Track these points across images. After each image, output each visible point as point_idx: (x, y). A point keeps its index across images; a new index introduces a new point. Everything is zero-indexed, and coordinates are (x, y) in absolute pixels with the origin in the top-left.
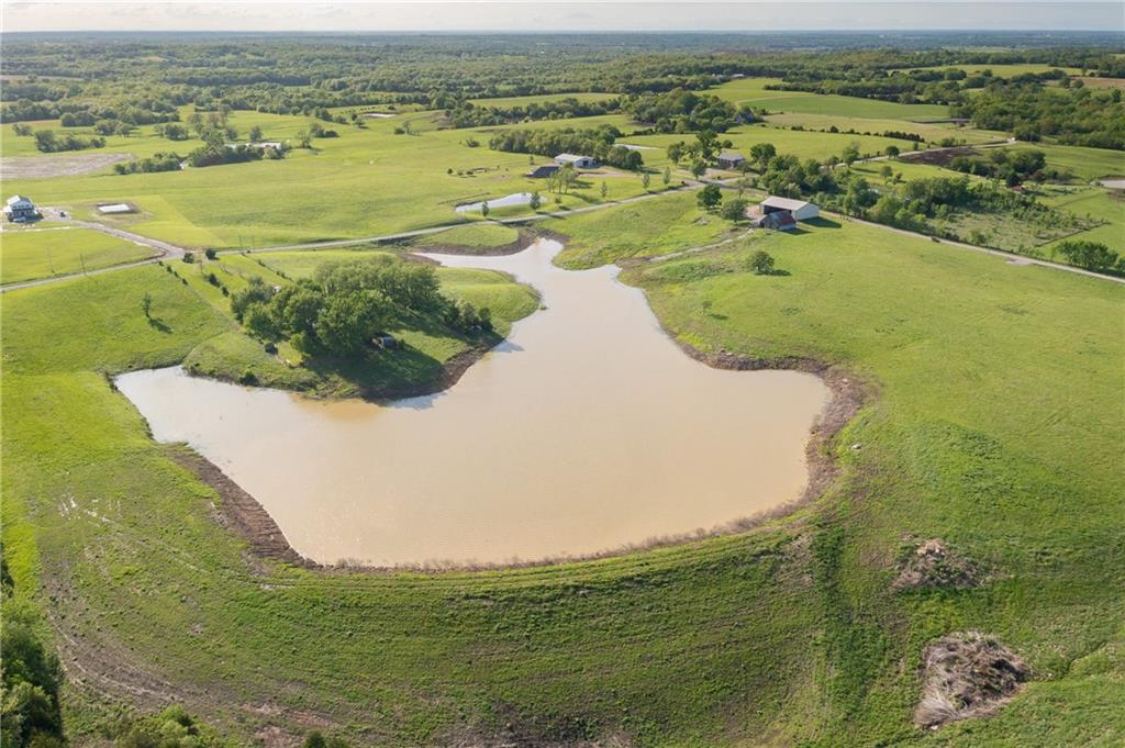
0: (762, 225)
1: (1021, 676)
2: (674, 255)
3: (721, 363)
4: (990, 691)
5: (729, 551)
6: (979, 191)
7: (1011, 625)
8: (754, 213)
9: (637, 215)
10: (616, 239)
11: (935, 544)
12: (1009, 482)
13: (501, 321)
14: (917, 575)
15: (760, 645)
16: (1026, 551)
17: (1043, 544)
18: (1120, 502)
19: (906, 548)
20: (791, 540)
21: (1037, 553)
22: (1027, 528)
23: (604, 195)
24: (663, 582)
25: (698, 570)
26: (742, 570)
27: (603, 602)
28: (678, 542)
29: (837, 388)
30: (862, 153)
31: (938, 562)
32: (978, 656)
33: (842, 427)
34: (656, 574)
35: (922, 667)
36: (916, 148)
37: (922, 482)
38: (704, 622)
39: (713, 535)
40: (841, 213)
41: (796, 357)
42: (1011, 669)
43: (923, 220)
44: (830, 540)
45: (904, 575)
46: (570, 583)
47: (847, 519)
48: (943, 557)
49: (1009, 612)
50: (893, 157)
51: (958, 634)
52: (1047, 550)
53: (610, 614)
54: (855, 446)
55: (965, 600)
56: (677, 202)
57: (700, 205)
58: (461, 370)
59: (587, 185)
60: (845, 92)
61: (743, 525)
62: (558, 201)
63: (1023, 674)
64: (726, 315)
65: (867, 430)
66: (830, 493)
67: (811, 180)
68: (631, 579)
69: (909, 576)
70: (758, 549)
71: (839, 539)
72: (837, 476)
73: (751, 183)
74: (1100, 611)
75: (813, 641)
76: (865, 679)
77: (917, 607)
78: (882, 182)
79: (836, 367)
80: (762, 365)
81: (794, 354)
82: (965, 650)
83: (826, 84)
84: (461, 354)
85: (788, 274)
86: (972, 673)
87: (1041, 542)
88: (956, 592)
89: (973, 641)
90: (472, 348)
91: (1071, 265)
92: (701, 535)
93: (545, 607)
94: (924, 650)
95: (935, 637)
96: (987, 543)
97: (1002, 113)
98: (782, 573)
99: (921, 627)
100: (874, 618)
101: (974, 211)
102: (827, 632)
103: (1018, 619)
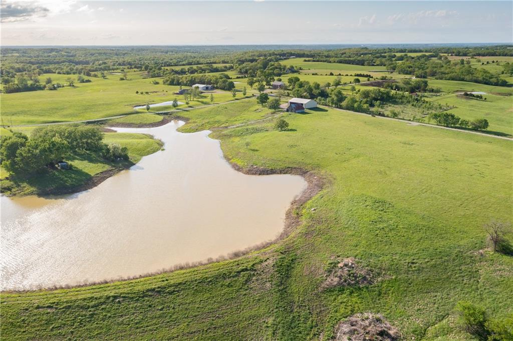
0: (288, 111)
2: (240, 125)
3: (250, 172)
5: (221, 270)
6: (396, 95)
7: (391, 307)
8: (284, 106)
9: (226, 108)
10: (213, 119)
11: (349, 261)
12: (396, 224)
13: (136, 156)
14: (337, 279)
15: (230, 329)
16: (402, 262)
17: (412, 258)
18: (457, 232)
19: (332, 263)
20: (262, 262)
21: (409, 263)
22: (404, 249)
23: (212, 101)
24: (174, 291)
25: (199, 282)
26: (228, 281)
27: (131, 306)
28: (193, 266)
29: (310, 182)
30: (342, 82)
31: (349, 271)
32: (369, 329)
33: (308, 200)
34: (171, 286)
35: (333, 338)
36: (369, 80)
37: (347, 226)
38: (195, 316)
39: (216, 261)
40: (329, 106)
41: (291, 168)
42: (389, 336)
43: (367, 107)
44: (287, 261)
45: (329, 280)
46: (112, 294)
47: (299, 249)
48: (353, 268)
49: (391, 299)
50: (357, 84)
51: (358, 315)
52: (414, 261)
53: (133, 314)
54: (313, 209)
55: (365, 293)
56: (248, 102)
57: (258, 103)
58: (104, 179)
59: (205, 97)
60: (340, 62)
61: (236, 255)
62: (187, 103)
63: (396, 339)
64: (258, 149)
65: (322, 200)
66: (293, 235)
67: (316, 92)
68: (153, 290)
69: (332, 280)
70: (240, 268)
71: (292, 260)
72: (299, 225)
73: (286, 94)
74: (445, 296)
75: (266, 325)
77: (335, 299)
78: (351, 94)
79: (312, 172)
80: (272, 172)
81: (291, 166)
82: (361, 325)
83: (331, 59)
84: (105, 171)
85: (296, 130)
86: (364, 340)
87: (412, 256)
88: (359, 288)
89: (367, 319)
90: (113, 168)
91: (438, 125)
92: (210, 261)
93: (90, 311)
94: (337, 326)
95: (344, 317)
96: (380, 258)
97: (410, 67)
98: (253, 282)
99: (337, 312)
100: (307, 307)
101: (393, 104)
102: (276, 318)
103: (396, 303)
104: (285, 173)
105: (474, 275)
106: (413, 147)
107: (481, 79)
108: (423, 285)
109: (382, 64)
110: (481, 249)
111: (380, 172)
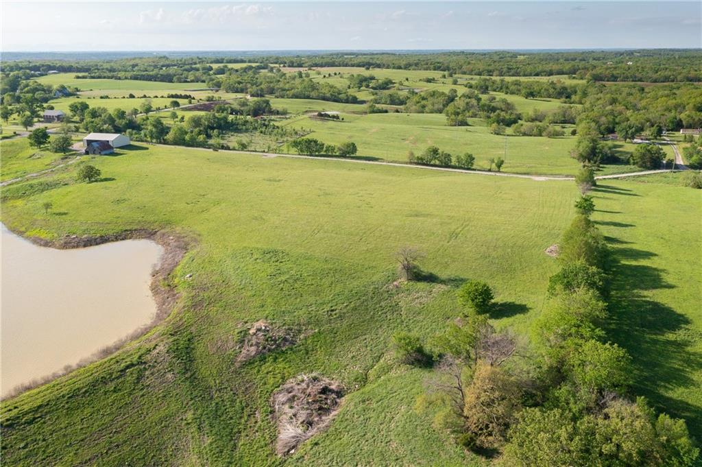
0: (87, 153)
1: (340, 394)
2: (14, 180)
3: (68, 244)
4: (323, 411)
5: (97, 374)
6: (236, 120)
7: (324, 362)
8: (79, 146)
11: (261, 324)
12: (299, 273)
14: (253, 349)
15: (140, 441)
16: (321, 312)
17: (330, 305)
18: (366, 269)
19: (241, 332)
20: (150, 351)
21: (328, 311)
22: (318, 298)
24: (35, 419)
25: (69, 398)
26: (111, 386)
28: (47, 382)
29: (166, 244)
30: (154, 108)
31: (265, 335)
32: (309, 391)
33: (175, 266)
34: (27, 413)
35: (272, 412)
36: (190, 103)
37: (241, 286)
38: (82, 440)
39: (80, 366)
40: (146, 141)
41: (130, 230)
42: (332, 391)
43: (204, 139)
44: (182, 342)
45: (244, 351)
47: (192, 325)
48: (268, 331)
49: (320, 355)
50: (176, 108)
51: (291, 380)
52: (333, 308)
54: (188, 276)
55: (290, 356)
56: (12, 145)
57: (32, 145)
60: (136, 78)
61: (107, 352)
63: (340, 392)
65: (195, 264)
66: (175, 311)
67: (121, 123)
69: (248, 351)
70: (122, 365)
71: (189, 340)
72: (178, 298)
73: (74, 129)
74: (374, 337)
75: (185, 422)
76: (233, 436)
77: (259, 371)
78: (172, 122)
79: (163, 231)
80: (104, 240)
81: (128, 228)
82: (299, 389)
83: (121, 74)
85: (113, 179)
86: (308, 403)
87: (328, 303)
88: (283, 352)
89: (303, 381)
91: (299, 155)
92: (68, 370)
94: (271, 400)
95: (276, 387)
96: (295, 314)
97: (239, 83)
98: (148, 378)
99: (265, 384)
100: (229, 389)
101: (235, 132)
102: (195, 410)
103: (327, 357)
104: (123, 239)
105: (395, 308)
106: (281, 183)
107: (328, 95)
108: (349, 331)
109: (197, 80)
110: (395, 280)
111: (256, 219)
